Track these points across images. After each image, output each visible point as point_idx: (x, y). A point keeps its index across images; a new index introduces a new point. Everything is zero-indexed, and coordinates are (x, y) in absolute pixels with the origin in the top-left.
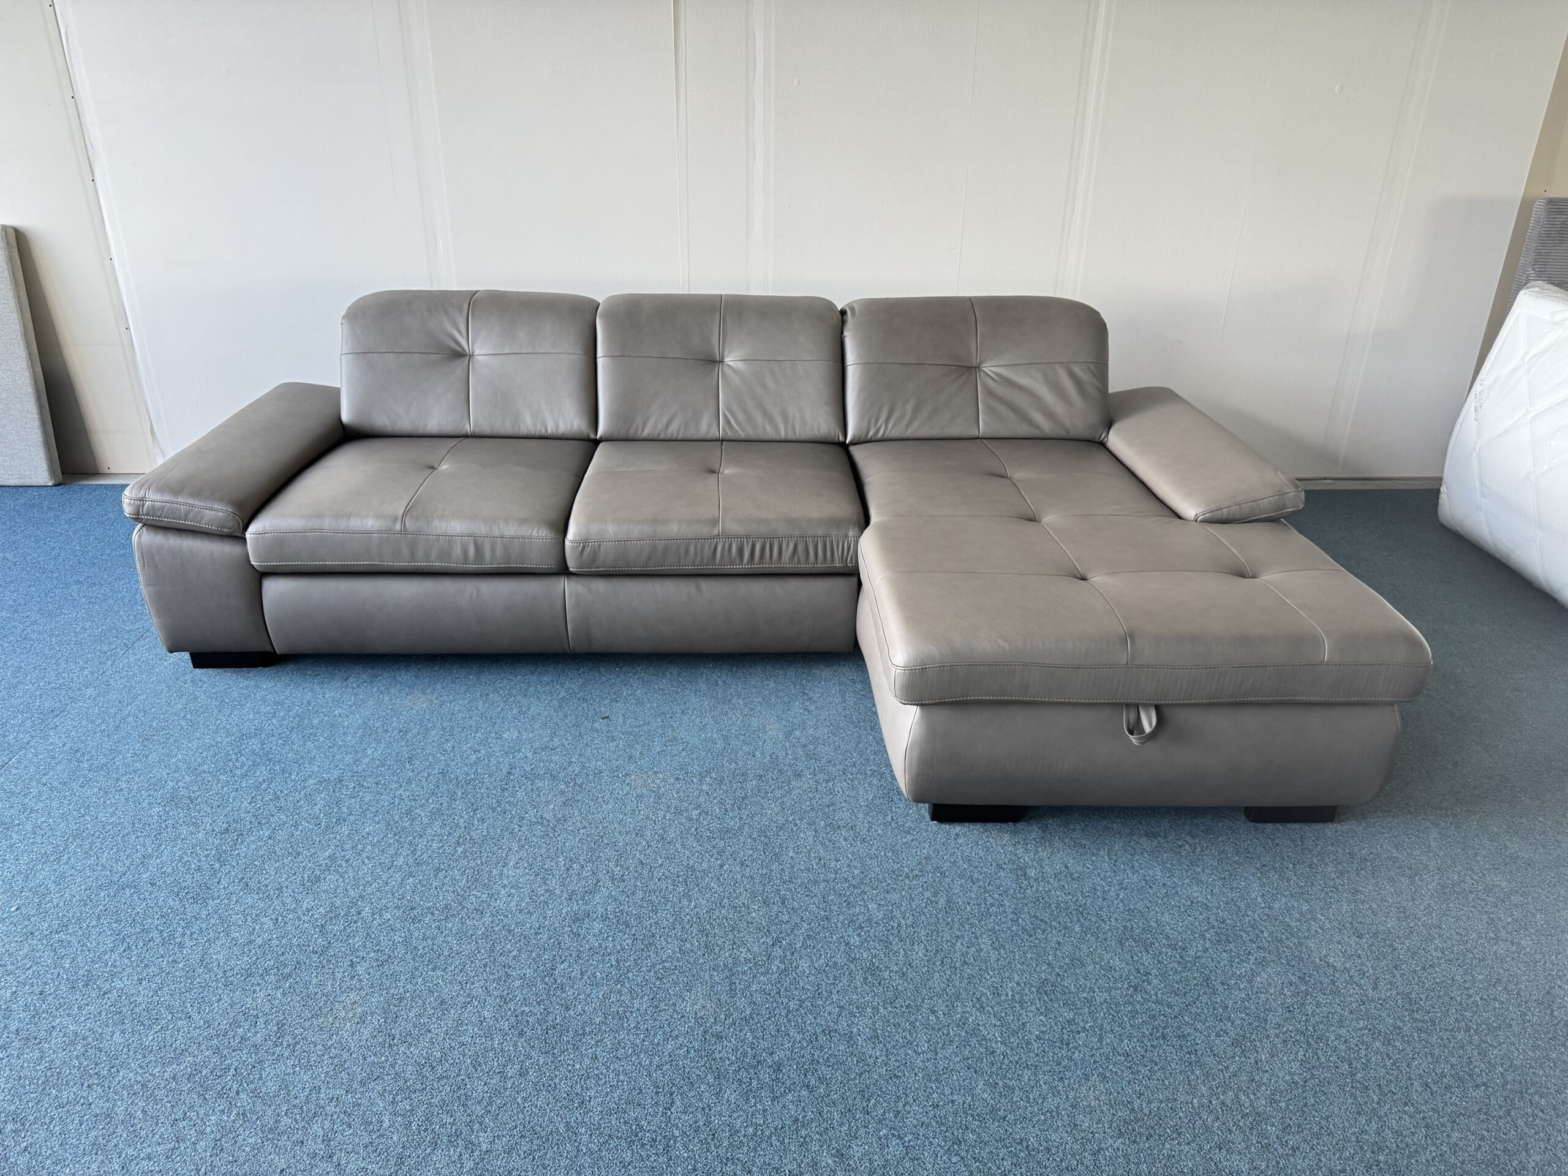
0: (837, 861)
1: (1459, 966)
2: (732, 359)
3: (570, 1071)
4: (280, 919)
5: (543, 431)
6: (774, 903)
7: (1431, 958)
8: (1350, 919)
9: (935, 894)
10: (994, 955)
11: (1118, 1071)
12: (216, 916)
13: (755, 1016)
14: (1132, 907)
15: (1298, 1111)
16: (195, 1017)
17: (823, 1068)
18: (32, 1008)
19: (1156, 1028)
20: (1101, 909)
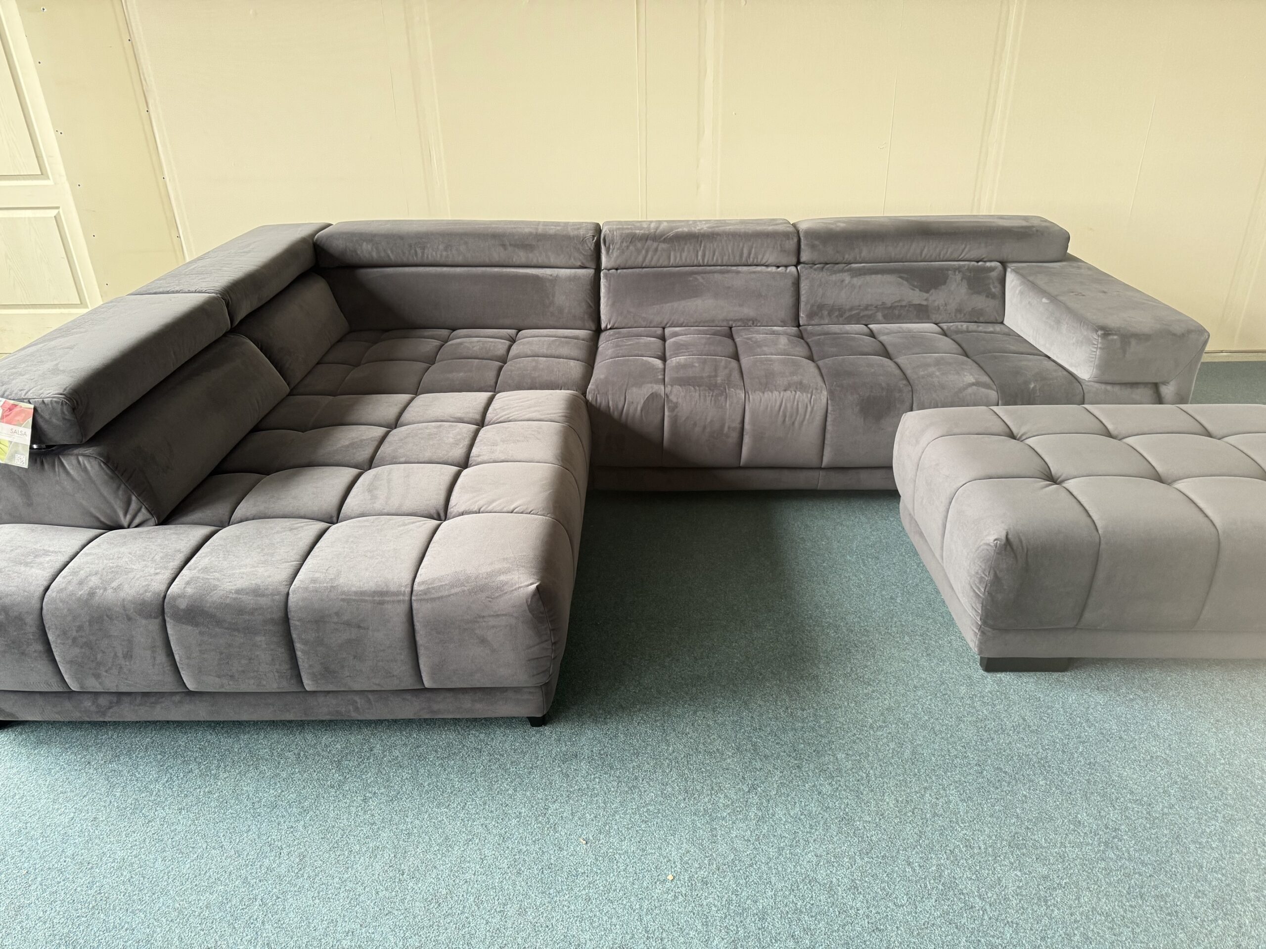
0: (803, 710)
3: (565, 912)
6: (746, 750)
10: (962, 807)
11: (1100, 931)
13: (737, 862)
14: (1092, 760)
17: (807, 918)
19: (1133, 887)
20: (1062, 763)
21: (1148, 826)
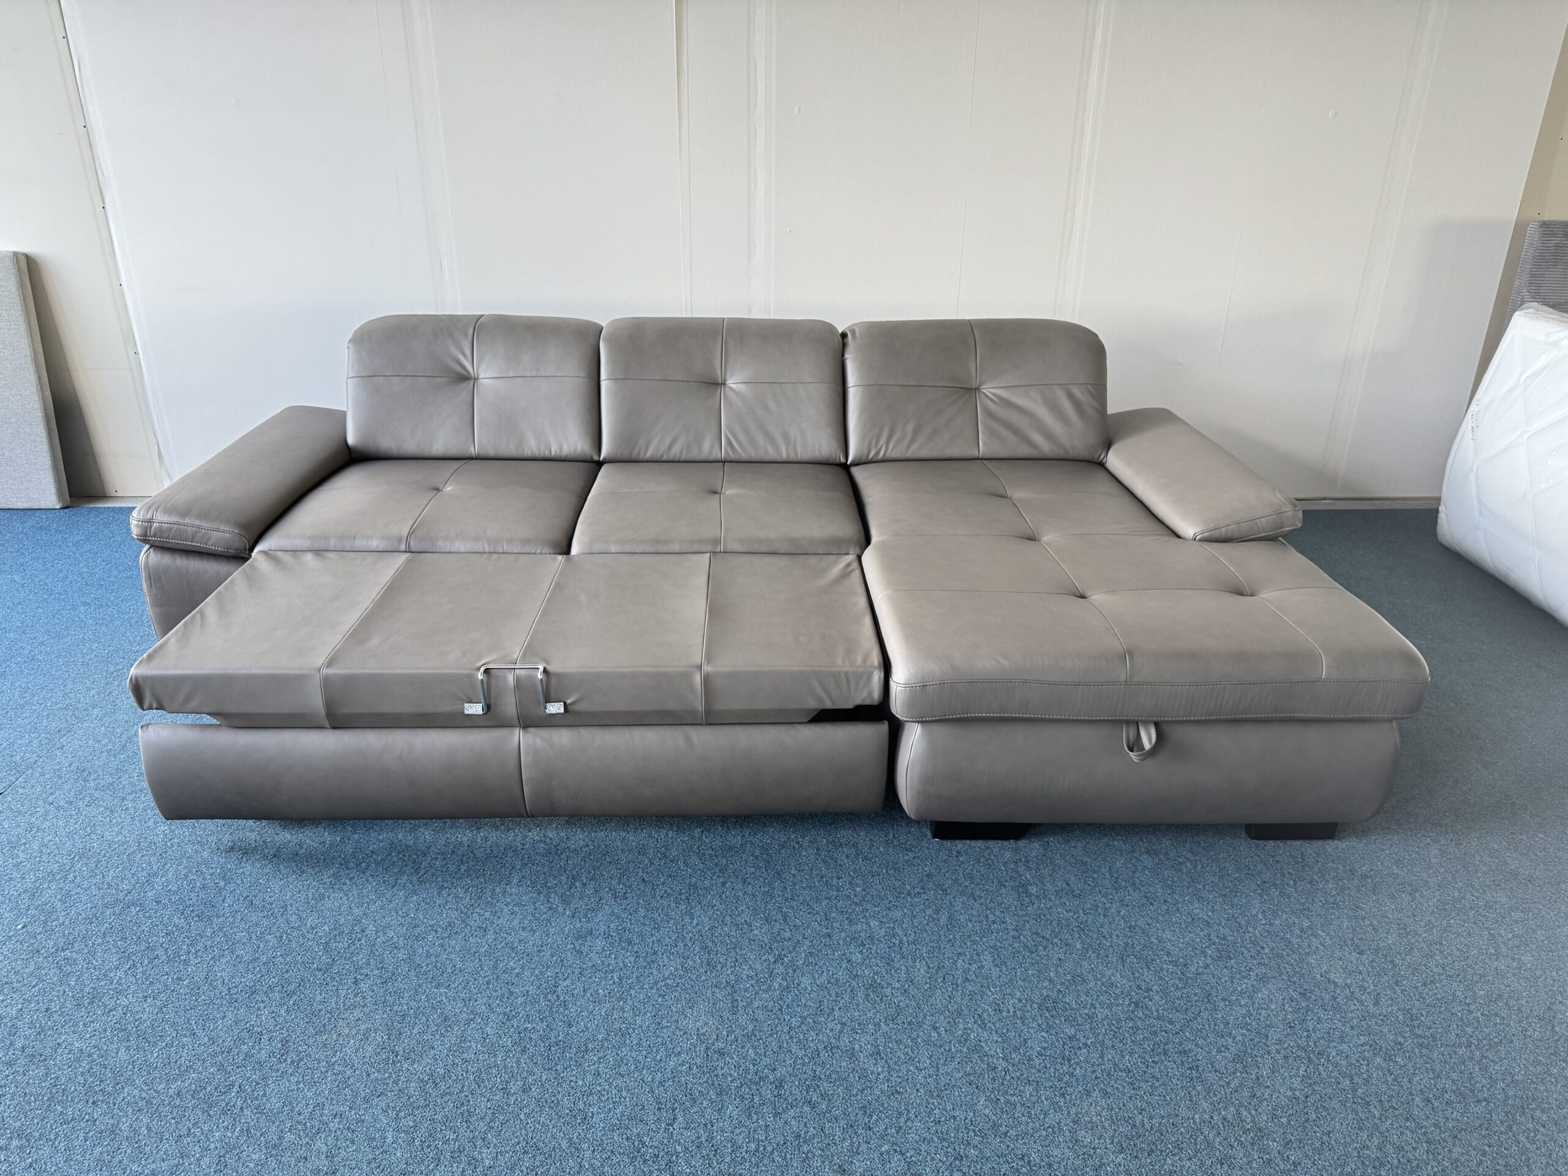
0: (839, 879)
1: (1460, 982)
2: (734, 382)
3: (573, 1088)
4: (284, 936)
5: (547, 454)
6: (776, 920)
7: (1432, 974)
8: (1350, 936)
9: (937, 911)
10: (995, 972)
11: (1120, 1087)
12: (221, 934)
13: (757, 1032)
14: (1133, 923)
15: (1299, 1127)
16: (200, 1033)
17: (825, 1084)
18: (38, 1025)
19: (1158, 1044)
20: (1102, 926)
21: (1180, 985)
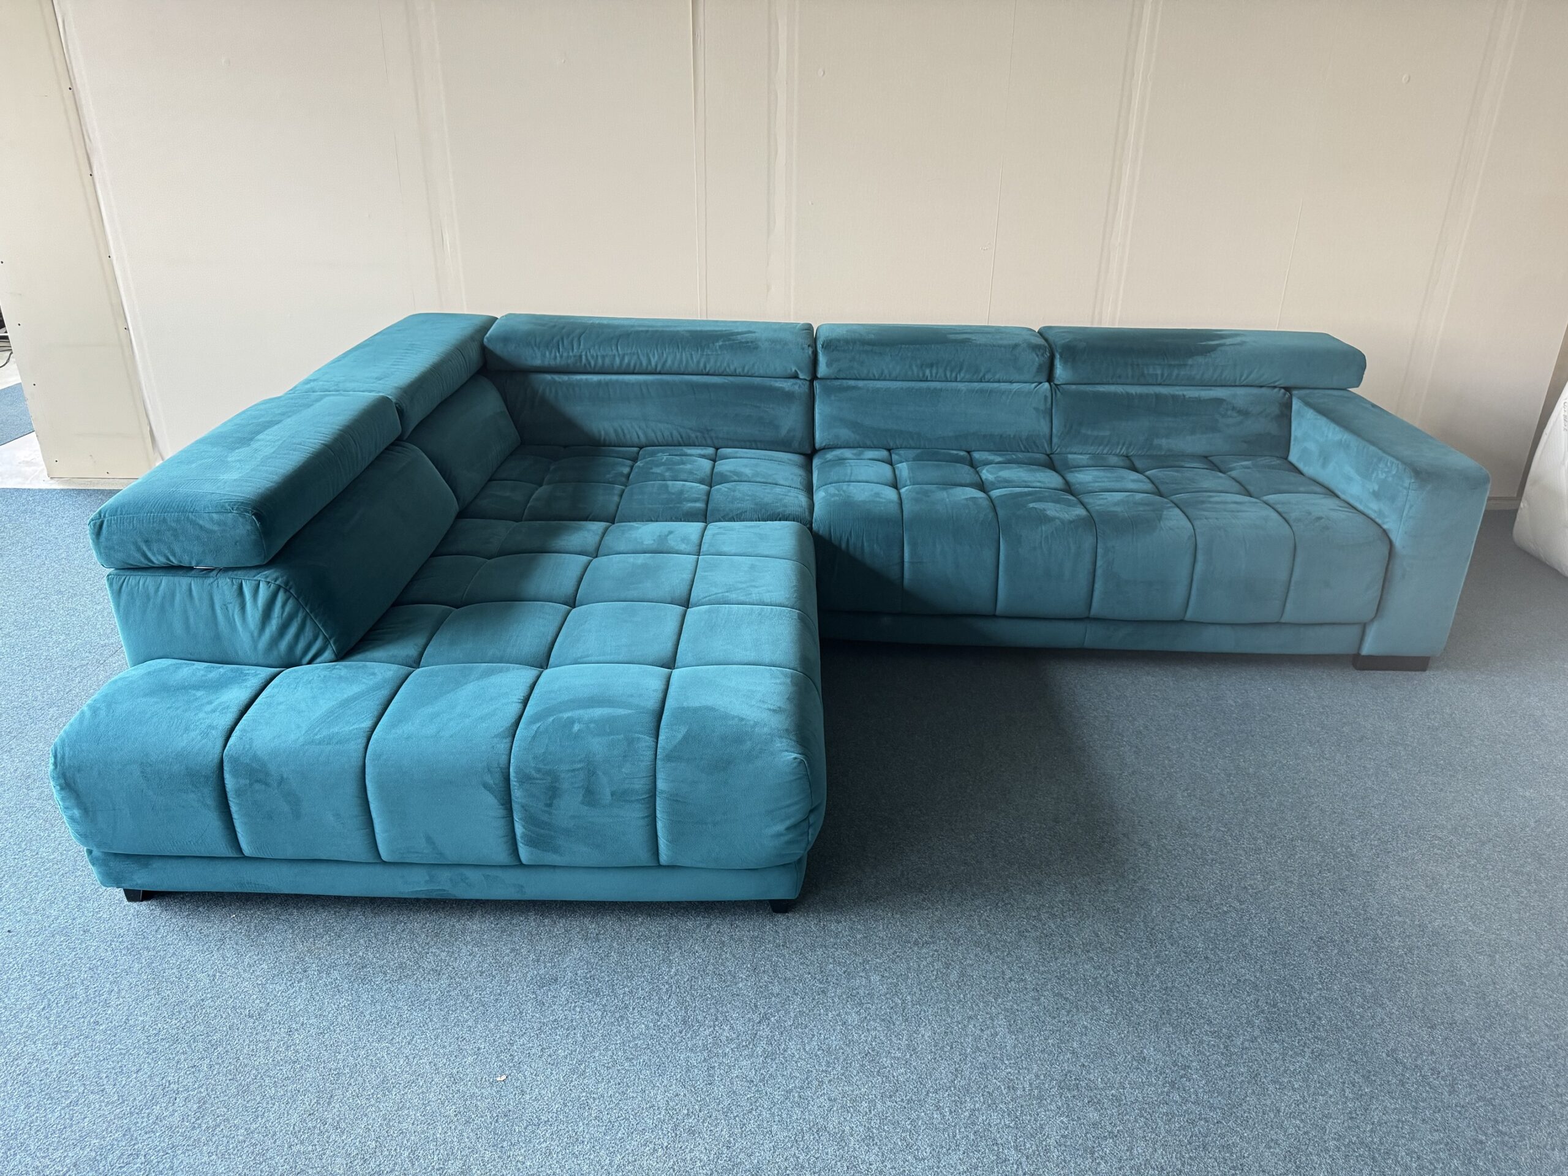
6: (764, 971)
10: (1010, 1041)
14: (1169, 985)
21: (1224, 1062)
